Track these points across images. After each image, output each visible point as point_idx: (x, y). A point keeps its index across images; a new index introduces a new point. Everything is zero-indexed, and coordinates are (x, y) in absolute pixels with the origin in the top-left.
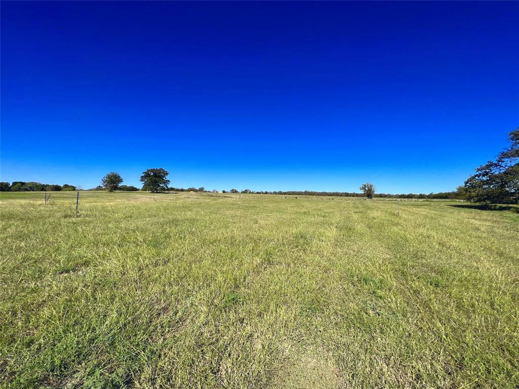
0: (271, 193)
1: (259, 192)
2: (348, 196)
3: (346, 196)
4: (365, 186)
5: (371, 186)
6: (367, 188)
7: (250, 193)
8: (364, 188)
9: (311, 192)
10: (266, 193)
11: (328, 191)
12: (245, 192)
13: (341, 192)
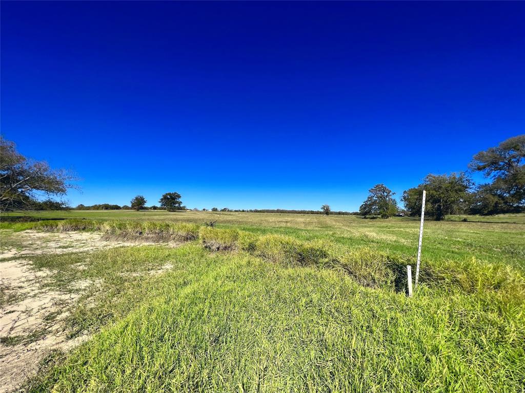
0: (248, 212)
1: (237, 210)
3: (312, 214)
4: (324, 206)
5: (328, 207)
7: (228, 211)
10: (243, 211)
12: (224, 210)
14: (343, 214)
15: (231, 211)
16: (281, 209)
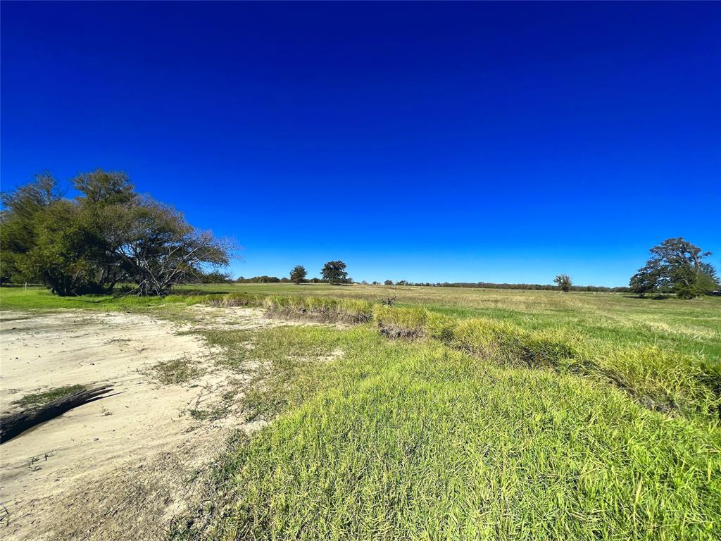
0: (434, 285)
1: (419, 283)
2: (540, 289)
3: (537, 289)
4: (560, 278)
5: (567, 278)
6: (562, 281)
7: (407, 284)
8: (558, 280)
10: (428, 285)
14: (596, 290)
16: (485, 282)
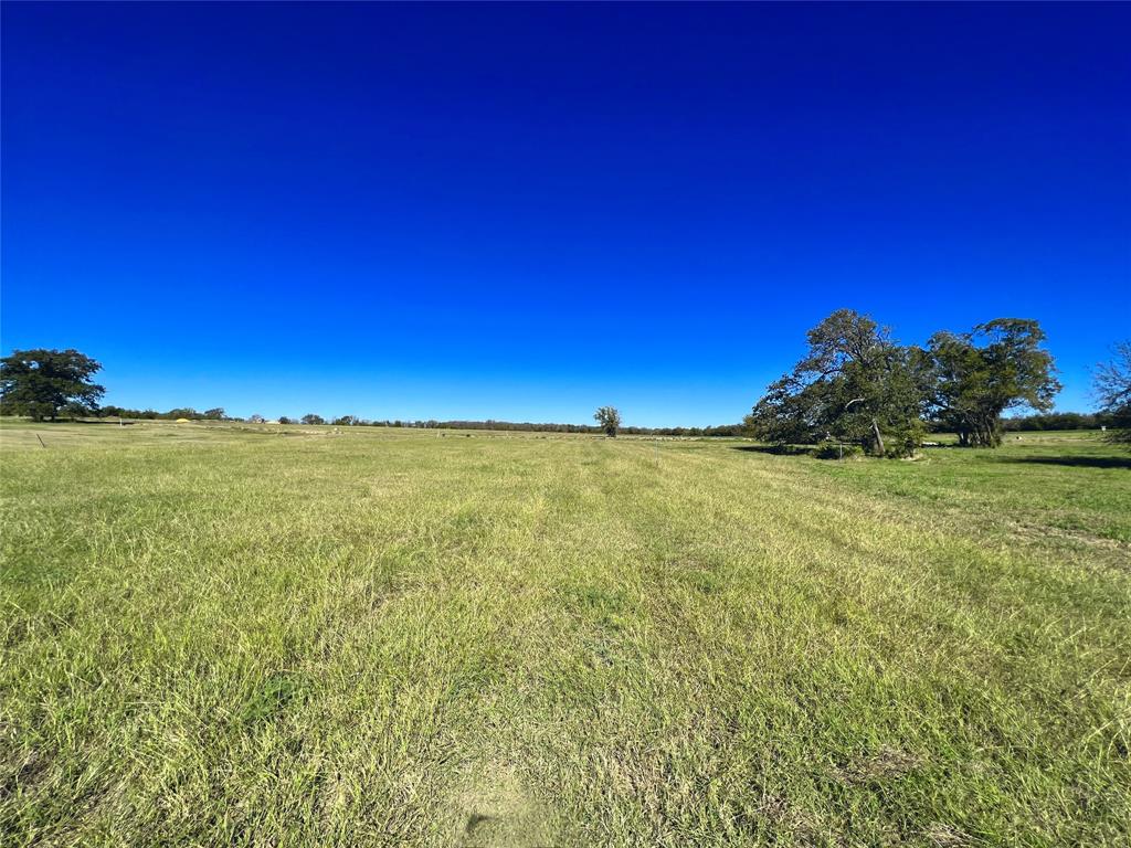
0: (410, 426)
2: (572, 431)
4: (603, 411)
5: (614, 413)
6: (606, 417)
8: (601, 417)
9: (501, 423)
10: (398, 424)
11: (534, 421)
12: (344, 422)
13: (560, 424)
15: (363, 424)
16: (497, 421)
